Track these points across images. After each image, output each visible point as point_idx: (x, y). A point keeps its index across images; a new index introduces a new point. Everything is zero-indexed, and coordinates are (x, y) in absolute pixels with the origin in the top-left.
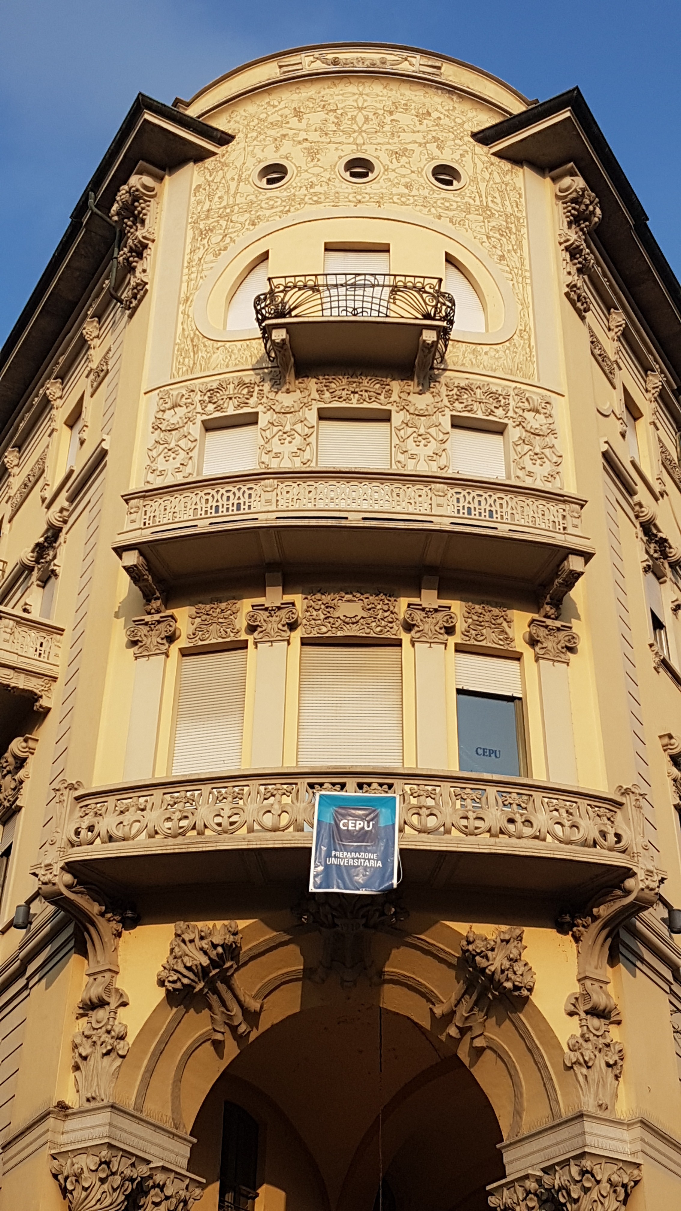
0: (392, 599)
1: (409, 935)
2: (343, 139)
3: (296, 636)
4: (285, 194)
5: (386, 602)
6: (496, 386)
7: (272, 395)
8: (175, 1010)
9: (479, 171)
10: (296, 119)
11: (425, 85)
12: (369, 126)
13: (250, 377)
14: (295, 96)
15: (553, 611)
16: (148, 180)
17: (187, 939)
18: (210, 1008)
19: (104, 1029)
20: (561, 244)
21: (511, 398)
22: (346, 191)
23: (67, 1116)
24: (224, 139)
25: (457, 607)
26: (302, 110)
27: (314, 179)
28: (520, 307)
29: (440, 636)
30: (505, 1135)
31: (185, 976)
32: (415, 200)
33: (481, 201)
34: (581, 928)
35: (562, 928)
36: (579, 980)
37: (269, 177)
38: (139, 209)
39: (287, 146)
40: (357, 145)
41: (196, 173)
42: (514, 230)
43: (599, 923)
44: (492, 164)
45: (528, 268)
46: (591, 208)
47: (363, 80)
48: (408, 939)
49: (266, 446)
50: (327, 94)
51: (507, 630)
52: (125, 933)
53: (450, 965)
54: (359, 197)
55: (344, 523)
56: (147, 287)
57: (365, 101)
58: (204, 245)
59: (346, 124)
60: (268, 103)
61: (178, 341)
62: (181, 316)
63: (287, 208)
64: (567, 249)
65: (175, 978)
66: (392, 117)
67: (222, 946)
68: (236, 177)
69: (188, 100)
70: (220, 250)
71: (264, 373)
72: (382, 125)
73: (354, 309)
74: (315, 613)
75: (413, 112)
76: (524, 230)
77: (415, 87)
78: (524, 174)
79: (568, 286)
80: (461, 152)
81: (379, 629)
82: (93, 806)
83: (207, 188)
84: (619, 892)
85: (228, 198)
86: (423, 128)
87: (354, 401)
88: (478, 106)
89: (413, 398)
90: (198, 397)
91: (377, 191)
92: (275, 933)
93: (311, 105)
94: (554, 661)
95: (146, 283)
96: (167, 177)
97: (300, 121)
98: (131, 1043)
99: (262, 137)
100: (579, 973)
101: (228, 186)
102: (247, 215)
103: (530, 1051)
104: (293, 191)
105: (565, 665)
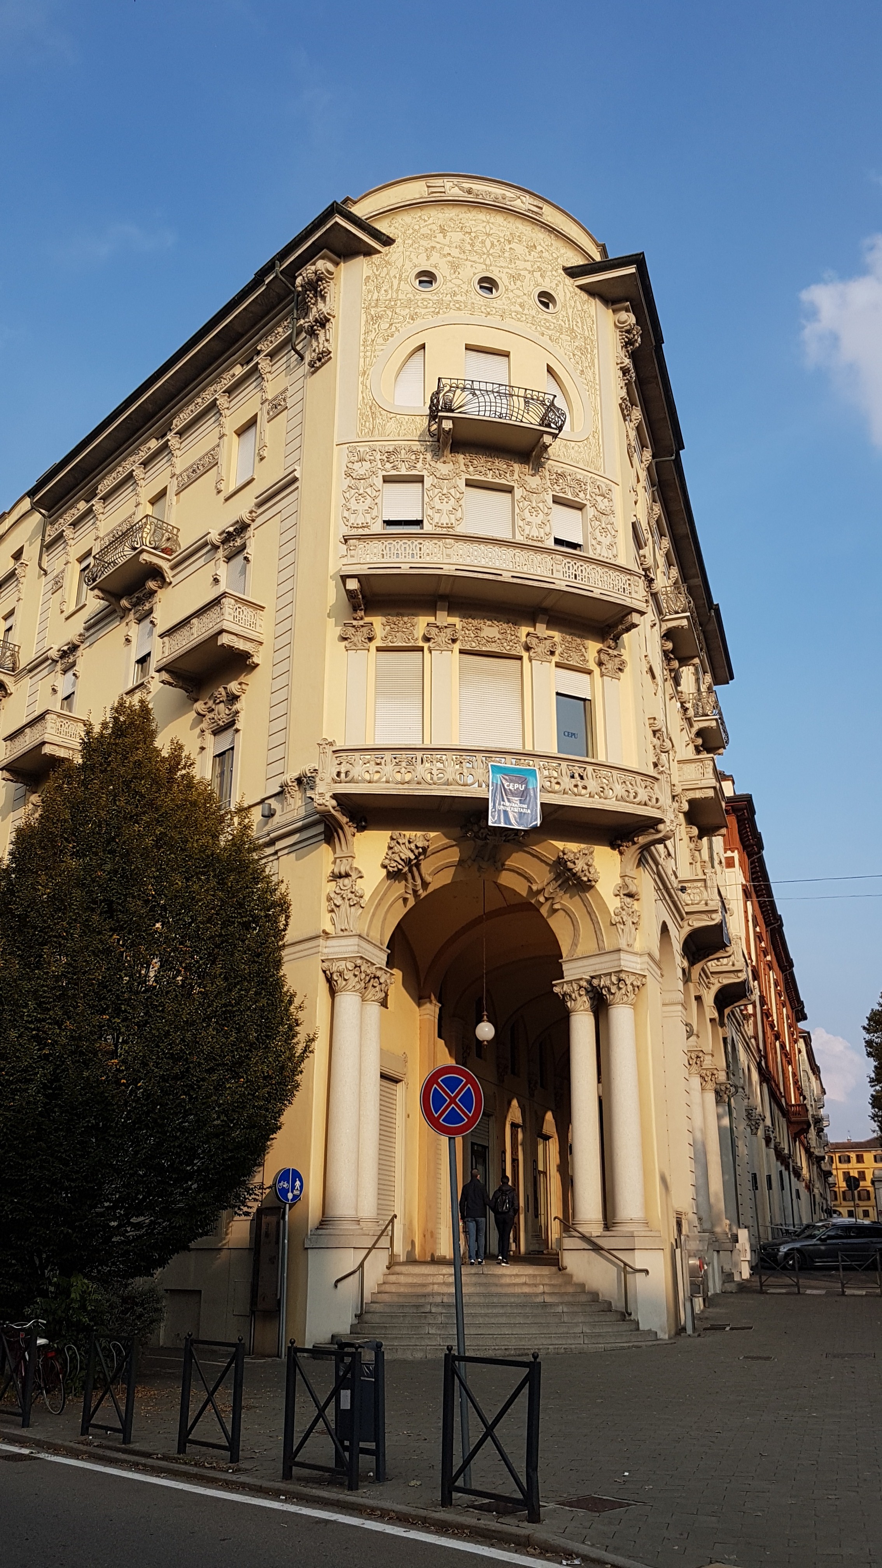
0: (516, 627)
1: (527, 846)
2: (476, 258)
3: (457, 646)
4: (435, 298)
5: (513, 629)
6: (580, 475)
7: (433, 464)
8: (389, 881)
9: (567, 299)
10: (441, 235)
11: (533, 223)
12: (494, 251)
13: (416, 446)
14: (440, 215)
15: (613, 644)
16: (330, 266)
17: (401, 842)
18: (406, 880)
19: (349, 891)
20: (617, 364)
21: (588, 484)
22: (480, 303)
23: (328, 938)
24: (388, 241)
25: (557, 636)
26: (446, 228)
27: (456, 289)
28: (593, 413)
29: (548, 657)
30: (564, 955)
31: (400, 864)
32: (527, 318)
33: (569, 324)
34: (625, 848)
35: (613, 846)
36: (621, 877)
37: (421, 279)
38: (322, 287)
39: (435, 257)
40: (486, 265)
41: (365, 265)
42: (589, 350)
43: (637, 846)
44: (576, 294)
45: (598, 382)
46: (636, 337)
47: (490, 212)
48: (526, 849)
49: (431, 503)
50: (464, 218)
51: (585, 654)
52: (358, 834)
53: (547, 864)
54: (488, 310)
55: (499, 578)
56: (331, 355)
57: (491, 229)
58: (375, 329)
59: (478, 245)
60: (420, 217)
61: (359, 406)
62: (360, 386)
63: (437, 310)
64: (621, 368)
65: (395, 865)
66: (511, 246)
67: (422, 848)
68: (398, 276)
69: (356, 200)
70: (388, 336)
71: (426, 445)
72: (503, 251)
73: (501, 414)
74: (467, 632)
75: (524, 243)
76: (596, 351)
77: (526, 223)
78: (596, 305)
79: (621, 398)
80: (556, 282)
81: (508, 648)
82: (346, 758)
83: (375, 280)
84: (652, 831)
85: (392, 292)
86: (531, 258)
87: (490, 476)
88: (568, 245)
89: (528, 478)
90: (378, 457)
91: (501, 307)
92: (448, 841)
93: (453, 226)
94: (613, 678)
95: (330, 352)
96: (342, 264)
97: (444, 237)
98: (367, 900)
99: (417, 245)
100: (621, 873)
101: (392, 282)
102: (407, 310)
103: (589, 913)
104: (441, 296)
105: (617, 681)
